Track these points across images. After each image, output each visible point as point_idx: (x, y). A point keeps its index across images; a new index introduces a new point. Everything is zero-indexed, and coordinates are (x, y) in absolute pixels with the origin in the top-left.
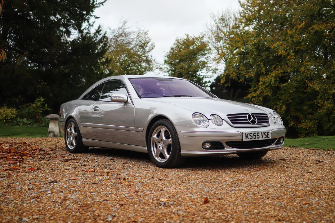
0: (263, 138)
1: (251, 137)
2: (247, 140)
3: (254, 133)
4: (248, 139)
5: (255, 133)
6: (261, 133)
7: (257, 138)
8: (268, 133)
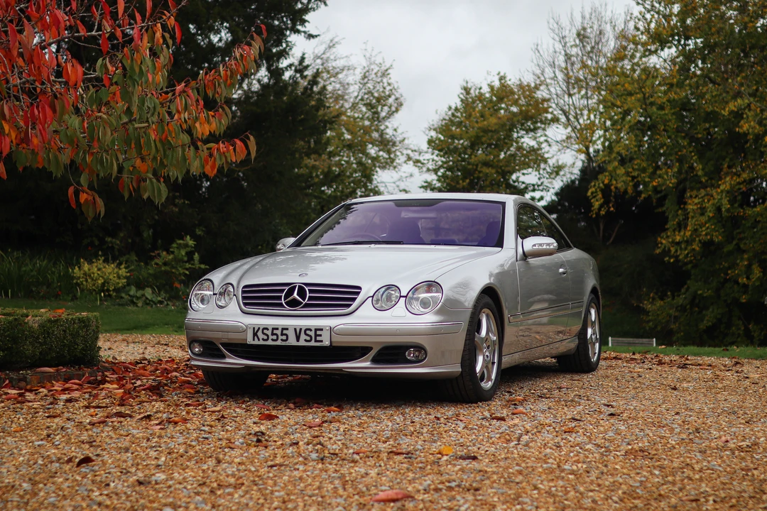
0: (298, 340)
1: (266, 337)
2: (256, 342)
3: (273, 329)
4: (259, 340)
5: (277, 329)
6: (295, 329)
7: (282, 340)
8: (316, 330)
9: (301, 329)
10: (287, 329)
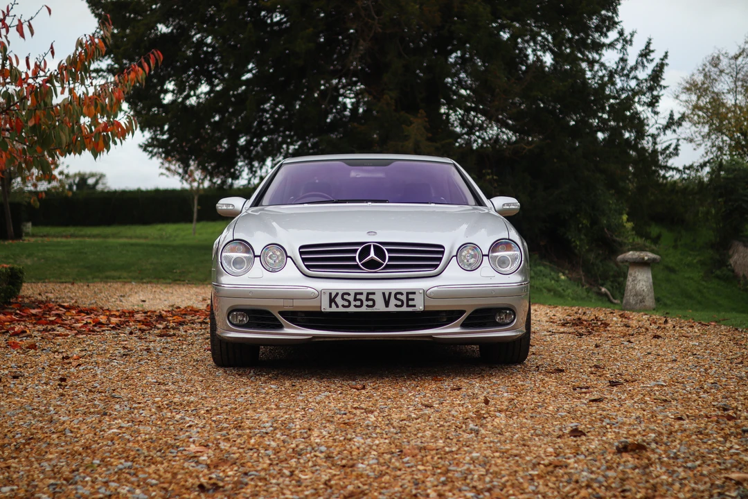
0: (387, 306)
1: (346, 304)
2: (334, 309)
3: (356, 294)
4: (337, 306)
5: (361, 294)
6: (384, 294)
7: (367, 306)
8: (408, 294)
9: (390, 294)
10: (374, 294)
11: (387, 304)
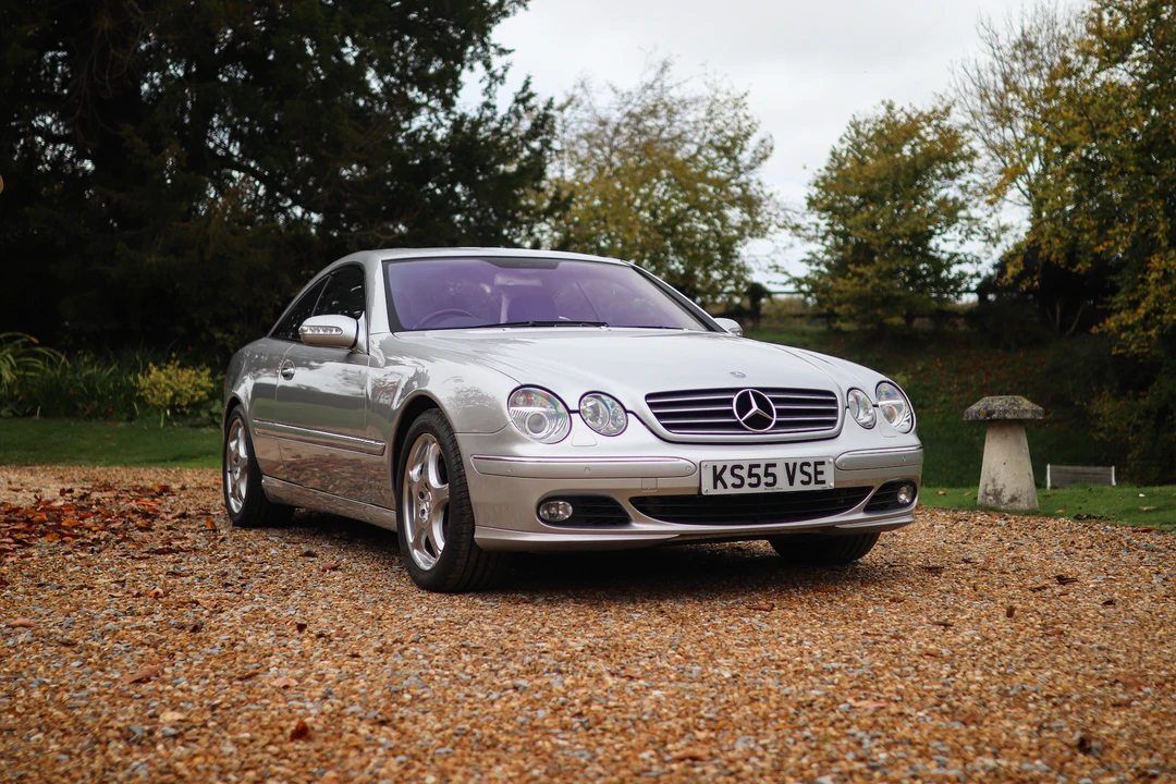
0: (791, 483)
1: (738, 482)
2: (720, 491)
3: (751, 467)
4: (725, 487)
5: (758, 466)
6: (787, 465)
7: (767, 484)
8: (816, 464)
9: (795, 464)
10: (774, 465)
11: (791, 481)
